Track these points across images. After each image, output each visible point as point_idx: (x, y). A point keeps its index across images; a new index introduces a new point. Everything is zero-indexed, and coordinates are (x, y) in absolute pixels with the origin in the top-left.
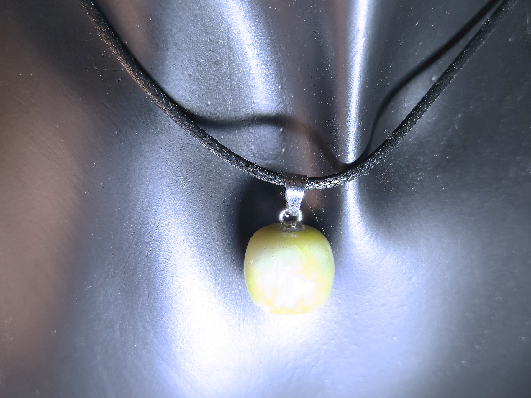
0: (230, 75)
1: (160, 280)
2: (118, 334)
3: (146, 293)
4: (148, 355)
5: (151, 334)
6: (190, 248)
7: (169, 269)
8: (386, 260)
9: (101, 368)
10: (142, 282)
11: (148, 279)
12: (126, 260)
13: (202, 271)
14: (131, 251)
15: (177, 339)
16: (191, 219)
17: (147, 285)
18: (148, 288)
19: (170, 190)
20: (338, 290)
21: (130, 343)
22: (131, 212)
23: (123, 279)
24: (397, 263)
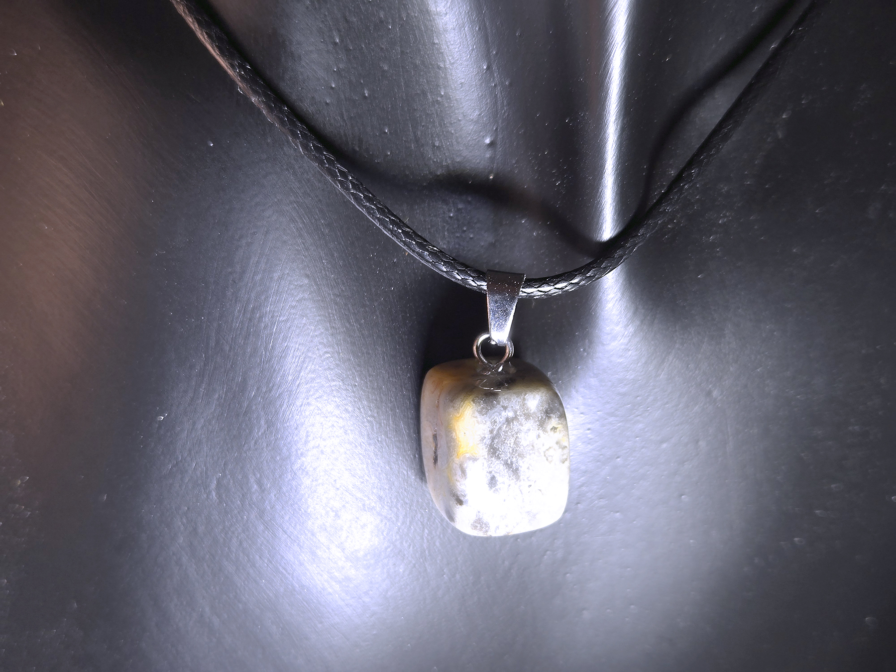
0: (401, 47)
4: (266, 532)
5: (272, 495)
6: (337, 344)
7: (303, 380)
8: (668, 360)
9: (185, 559)
10: (256, 405)
11: (267, 399)
12: (229, 366)
13: (358, 384)
14: (237, 350)
15: (317, 504)
16: (339, 294)
17: (264, 410)
18: (266, 414)
19: (303, 243)
20: (587, 416)
21: (236, 512)
22: (237, 282)
23: (223, 400)
24: (688, 366)
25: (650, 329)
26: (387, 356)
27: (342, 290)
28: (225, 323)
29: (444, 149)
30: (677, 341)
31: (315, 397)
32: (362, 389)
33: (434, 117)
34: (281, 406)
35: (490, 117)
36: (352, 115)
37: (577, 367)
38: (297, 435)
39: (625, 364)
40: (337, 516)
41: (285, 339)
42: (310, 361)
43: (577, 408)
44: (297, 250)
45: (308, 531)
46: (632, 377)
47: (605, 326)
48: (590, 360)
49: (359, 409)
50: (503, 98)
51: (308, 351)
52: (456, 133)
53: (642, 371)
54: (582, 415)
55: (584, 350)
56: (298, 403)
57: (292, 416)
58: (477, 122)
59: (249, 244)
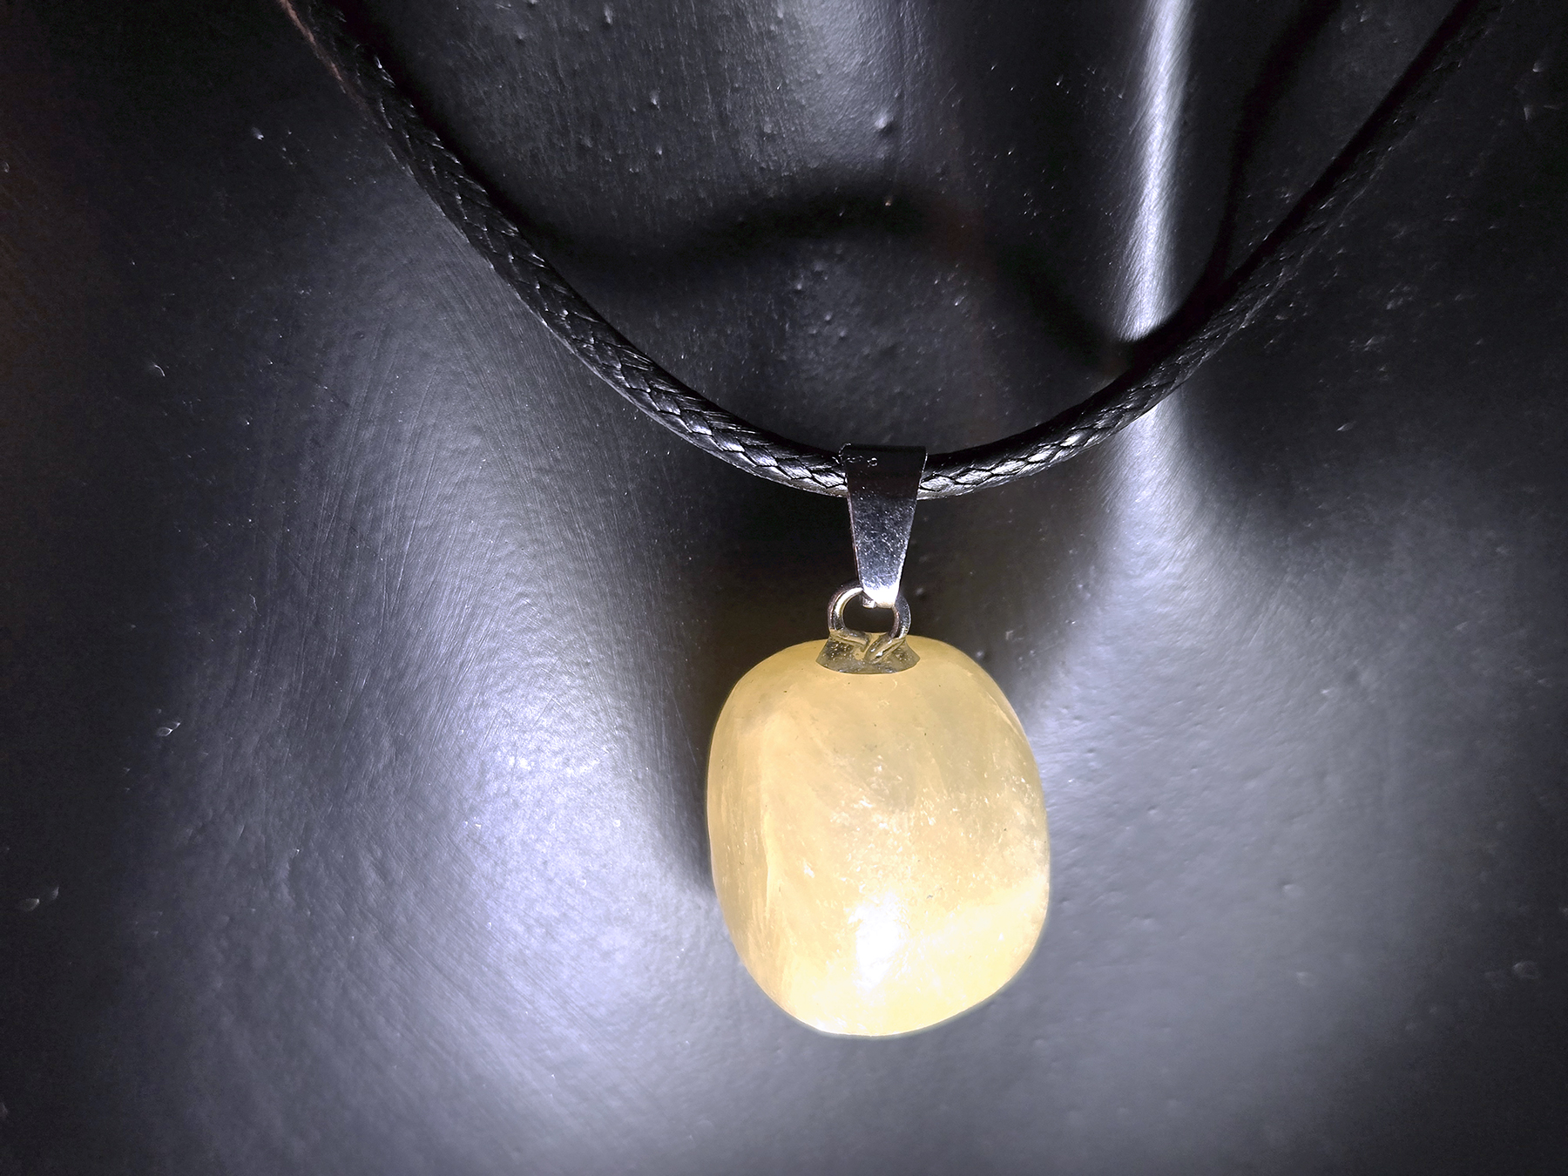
1: (436, 698)
2: (285, 893)
3: (386, 742)
4: (399, 969)
5: (410, 893)
6: (546, 577)
7: (472, 655)
8: (1267, 609)
9: (227, 1021)
10: (370, 706)
11: (393, 693)
12: (309, 624)
13: (593, 662)
14: (327, 590)
15: (506, 912)
16: (547, 467)
17: (388, 716)
18: (393, 726)
19: (468, 358)
20: (1088, 724)
21: (334, 928)
22: (322, 444)
23: (297, 696)
24: (1309, 621)
25: (1231, 545)
26: (656, 600)
27: (556, 460)
28: (299, 534)
29: (783, 142)
30: (1289, 569)
31: (499, 690)
32: (602, 672)
33: (763, 69)
34: (424, 709)
35: (885, 70)
36: (577, 67)
37: (1070, 622)
38: (460, 770)
39: (1175, 617)
40: (550, 934)
41: (430, 566)
42: (484, 616)
43: (1067, 707)
44: (454, 373)
45: (489, 966)
46: (1188, 644)
47: (1133, 538)
48: (1098, 608)
49: (595, 713)
50: (915, 28)
51: (481, 592)
52: (811, 106)
53: (1210, 633)
54: (1077, 722)
55: (1085, 587)
56: (462, 702)
57: (450, 731)
58: (857, 80)
59: (346, 361)
